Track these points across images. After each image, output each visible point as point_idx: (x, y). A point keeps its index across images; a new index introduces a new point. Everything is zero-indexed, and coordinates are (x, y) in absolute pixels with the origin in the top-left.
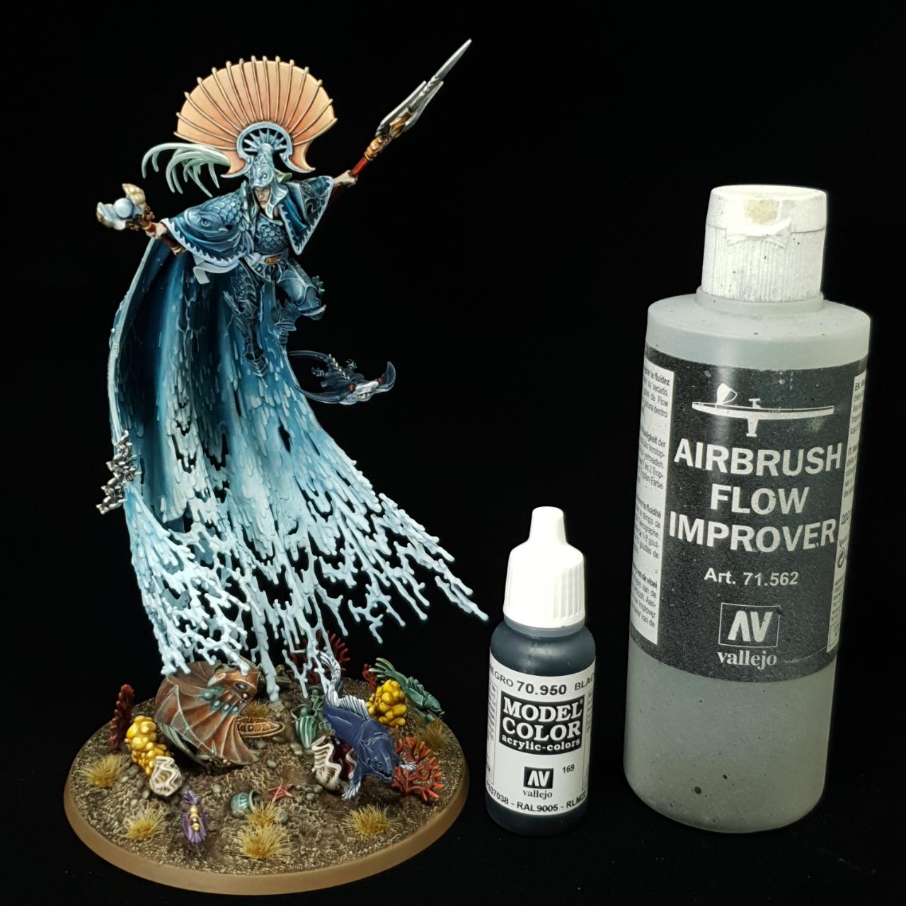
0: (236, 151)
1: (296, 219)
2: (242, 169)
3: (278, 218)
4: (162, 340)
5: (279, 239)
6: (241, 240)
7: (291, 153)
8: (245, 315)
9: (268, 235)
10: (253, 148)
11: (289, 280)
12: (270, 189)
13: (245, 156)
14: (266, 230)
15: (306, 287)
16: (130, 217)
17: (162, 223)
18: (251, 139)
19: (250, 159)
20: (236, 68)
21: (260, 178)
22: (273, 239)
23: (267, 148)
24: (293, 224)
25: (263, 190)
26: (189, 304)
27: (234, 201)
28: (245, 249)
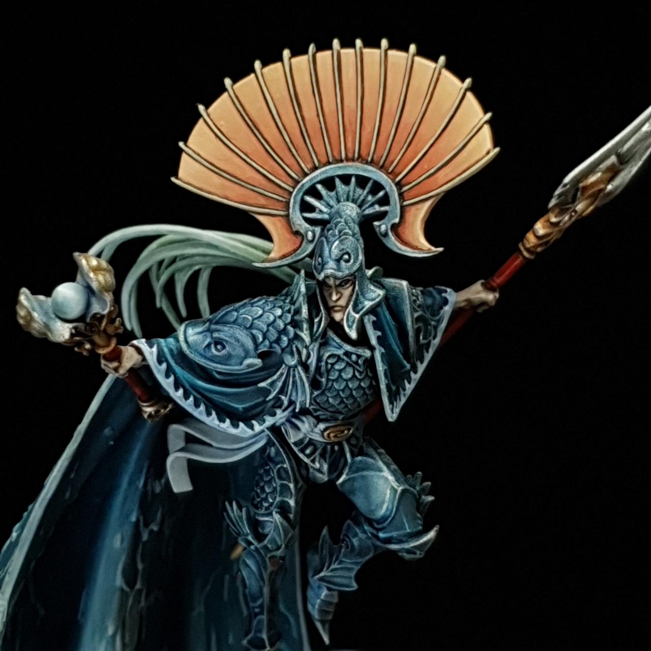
0: (287, 216)
1: (395, 347)
2: (295, 250)
3: (363, 340)
4: (86, 605)
5: (360, 387)
6: (285, 383)
7: (397, 220)
8: (266, 547)
9: (340, 376)
10: (321, 211)
11: (363, 477)
12: (354, 284)
13: (303, 226)
14: (337, 367)
15: (400, 489)
16: (81, 319)
17: (133, 346)
18: (319, 197)
19: (314, 232)
20: (301, 62)
21: (338, 261)
22: (347, 386)
23: (351, 210)
24: (389, 357)
25: (340, 285)
26: (145, 537)
27: (280, 307)
28: (291, 403)
